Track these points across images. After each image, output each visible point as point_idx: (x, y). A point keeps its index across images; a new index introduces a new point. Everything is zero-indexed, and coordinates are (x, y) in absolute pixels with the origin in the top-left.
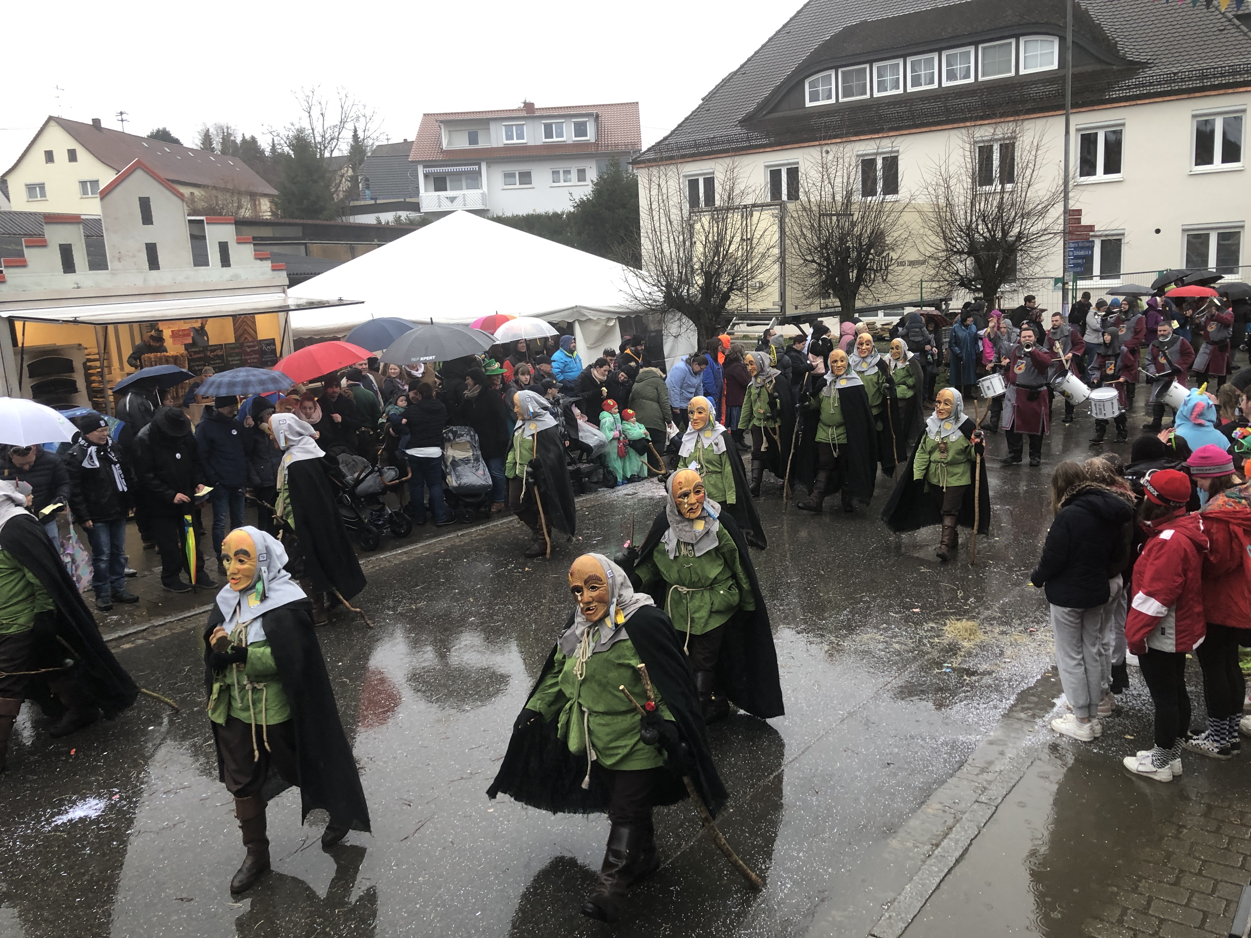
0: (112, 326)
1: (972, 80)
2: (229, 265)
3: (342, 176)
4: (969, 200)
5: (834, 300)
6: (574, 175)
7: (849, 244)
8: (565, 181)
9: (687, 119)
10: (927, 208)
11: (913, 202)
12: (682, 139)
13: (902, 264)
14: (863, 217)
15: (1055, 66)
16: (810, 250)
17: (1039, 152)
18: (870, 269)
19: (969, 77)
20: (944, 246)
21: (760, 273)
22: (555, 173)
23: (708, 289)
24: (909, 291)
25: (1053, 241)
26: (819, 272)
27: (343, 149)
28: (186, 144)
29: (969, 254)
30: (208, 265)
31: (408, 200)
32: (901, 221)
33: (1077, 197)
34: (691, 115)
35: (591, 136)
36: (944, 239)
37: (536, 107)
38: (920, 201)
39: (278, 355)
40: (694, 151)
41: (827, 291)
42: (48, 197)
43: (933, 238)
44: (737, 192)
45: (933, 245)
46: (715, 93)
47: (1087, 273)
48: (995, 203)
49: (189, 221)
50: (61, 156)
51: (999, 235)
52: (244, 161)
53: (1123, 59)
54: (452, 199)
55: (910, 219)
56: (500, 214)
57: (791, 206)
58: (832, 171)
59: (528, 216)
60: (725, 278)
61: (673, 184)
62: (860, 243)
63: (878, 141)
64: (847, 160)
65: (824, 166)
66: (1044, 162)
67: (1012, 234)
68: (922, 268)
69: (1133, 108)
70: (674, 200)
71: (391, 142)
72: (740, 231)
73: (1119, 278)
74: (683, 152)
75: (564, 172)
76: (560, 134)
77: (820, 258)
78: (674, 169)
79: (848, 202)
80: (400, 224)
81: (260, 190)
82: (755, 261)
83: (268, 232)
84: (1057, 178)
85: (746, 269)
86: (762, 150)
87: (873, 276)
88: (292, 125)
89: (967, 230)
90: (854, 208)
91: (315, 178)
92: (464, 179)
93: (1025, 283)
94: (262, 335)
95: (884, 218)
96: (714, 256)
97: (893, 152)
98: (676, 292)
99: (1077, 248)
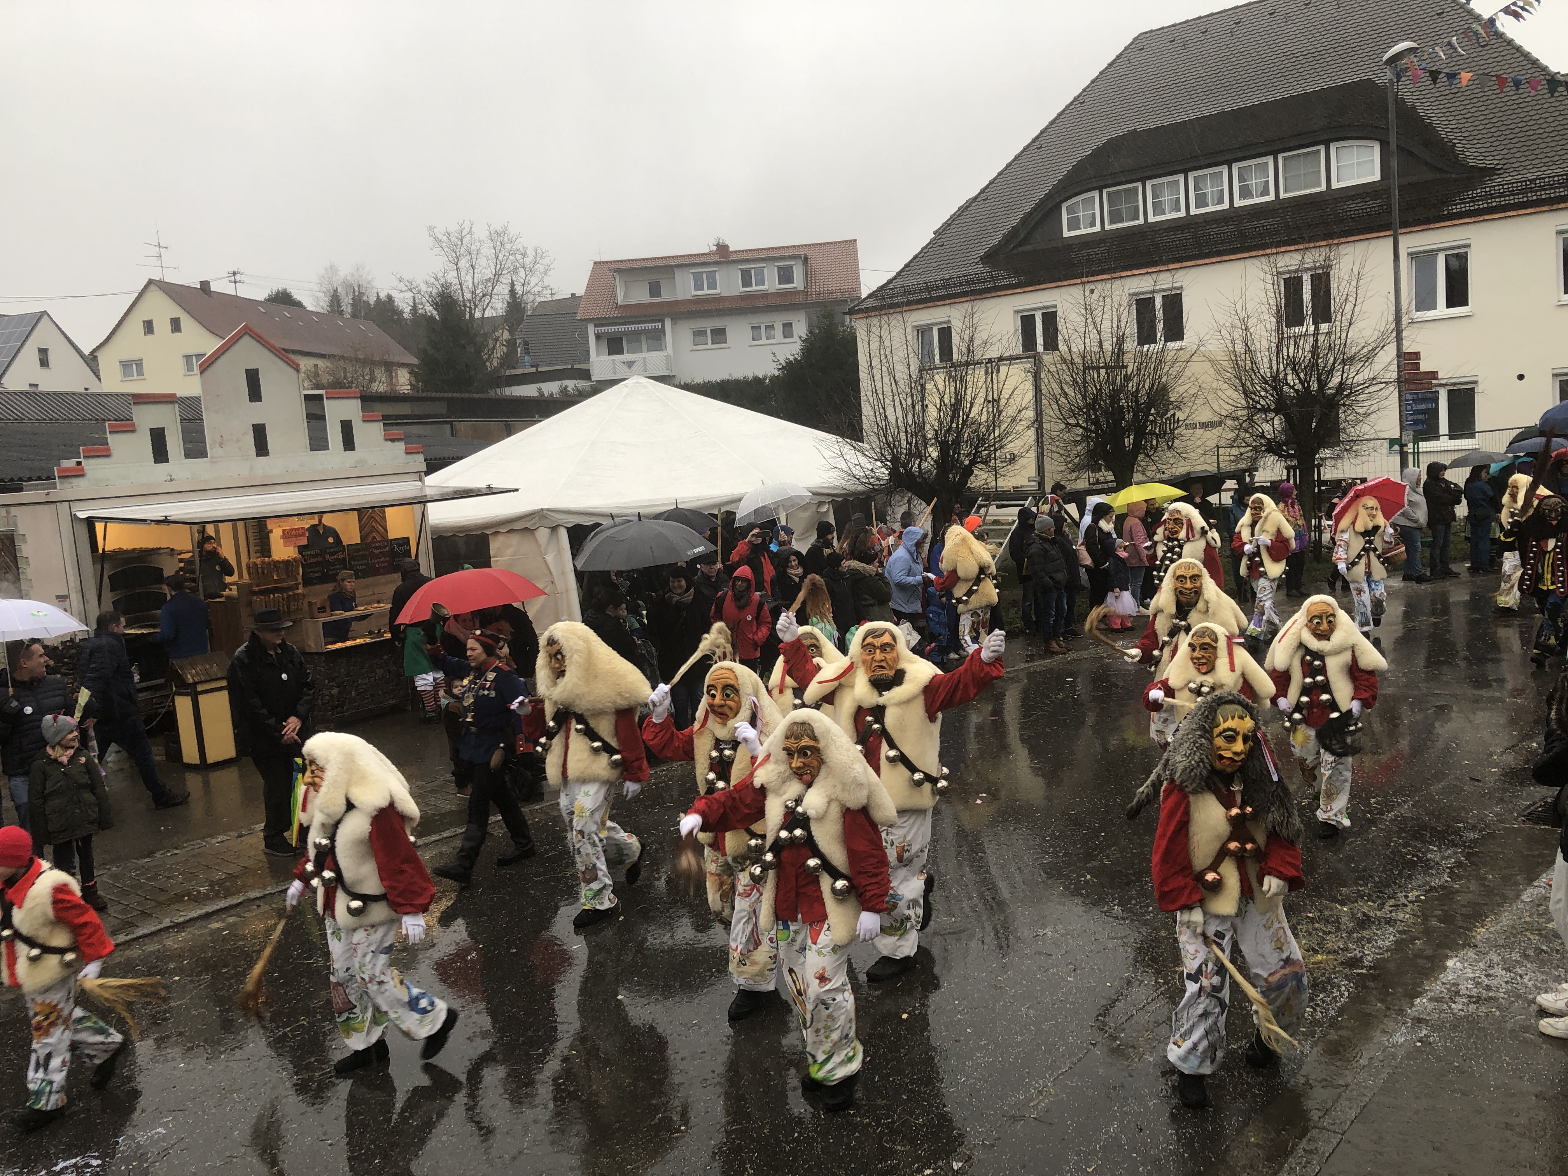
0: (212, 525)
1: (1271, 197)
2: (353, 449)
3: (497, 340)
4: (1274, 345)
5: (1106, 473)
6: (778, 330)
7: (1123, 403)
8: (767, 338)
9: (915, 257)
10: (1221, 356)
11: (1202, 348)
12: (911, 281)
13: (1192, 426)
14: (1139, 369)
15: (1377, 177)
16: (1072, 411)
17: (1361, 282)
18: (1152, 433)
19: (1268, 194)
20: (1244, 402)
21: (1011, 442)
22: (756, 328)
23: (945, 462)
24: (1202, 459)
25: (1385, 393)
26: (1086, 438)
27: (497, 307)
28: (310, 308)
29: (1277, 411)
30: (327, 448)
31: (576, 366)
32: (1187, 373)
33: (1413, 337)
34: (920, 253)
35: (798, 282)
36: (1245, 393)
37: (732, 249)
38: (1210, 347)
40: (925, 295)
41: (1096, 462)
42: (146, 376)
43: (1230, 392)
44: (977, 342)
45: (1231, 402)
46: (950, 225)
47: (1430, 432)
48: (1308, 347)
49: (305, 396)
50: (162, 326)
51: (1315, 386)
52: (379, 326)
53: (1464, 165)
54: (630, 364)
55: (1199, 369)
56: (689, 381)
57: (1047, 358)
58: (1098, 313)
59: (723, 382)
60: (965, 449)
61: (897, 335)
62: (1137, 401)
63: (1154, 276)
64: (1116, 299)
65: (1087, 307)
66: (1369, 294)
67: (1331, 385)
68: (1217, 431)
70: (900, 354)
71: (556, 298)
72: (983, 391)
73: (1474, 437)
74: (911, 298)
75: (766, 327)
76: (761, 282)
77: (1086, 421)
78: (899, 317)
79: (1119, 351)
80: (567, 395)
81: (397, 359)
82: (1003, 427)
83: (405, 409)
84: (1385, 314)
85: (992, 436)
86: (1010, 292)
87: (1155, 442)
88: (436, 279)
89: (1273, 381)
90: (1128, 358)
91: (463, 342)
92: (643, 339)
93: (1351, 447)
94: (394, 533)
95: (1166, 370)
96: (952, 422)
97: (1175, 288)
98: (905, 467)
99: (1417, 401)
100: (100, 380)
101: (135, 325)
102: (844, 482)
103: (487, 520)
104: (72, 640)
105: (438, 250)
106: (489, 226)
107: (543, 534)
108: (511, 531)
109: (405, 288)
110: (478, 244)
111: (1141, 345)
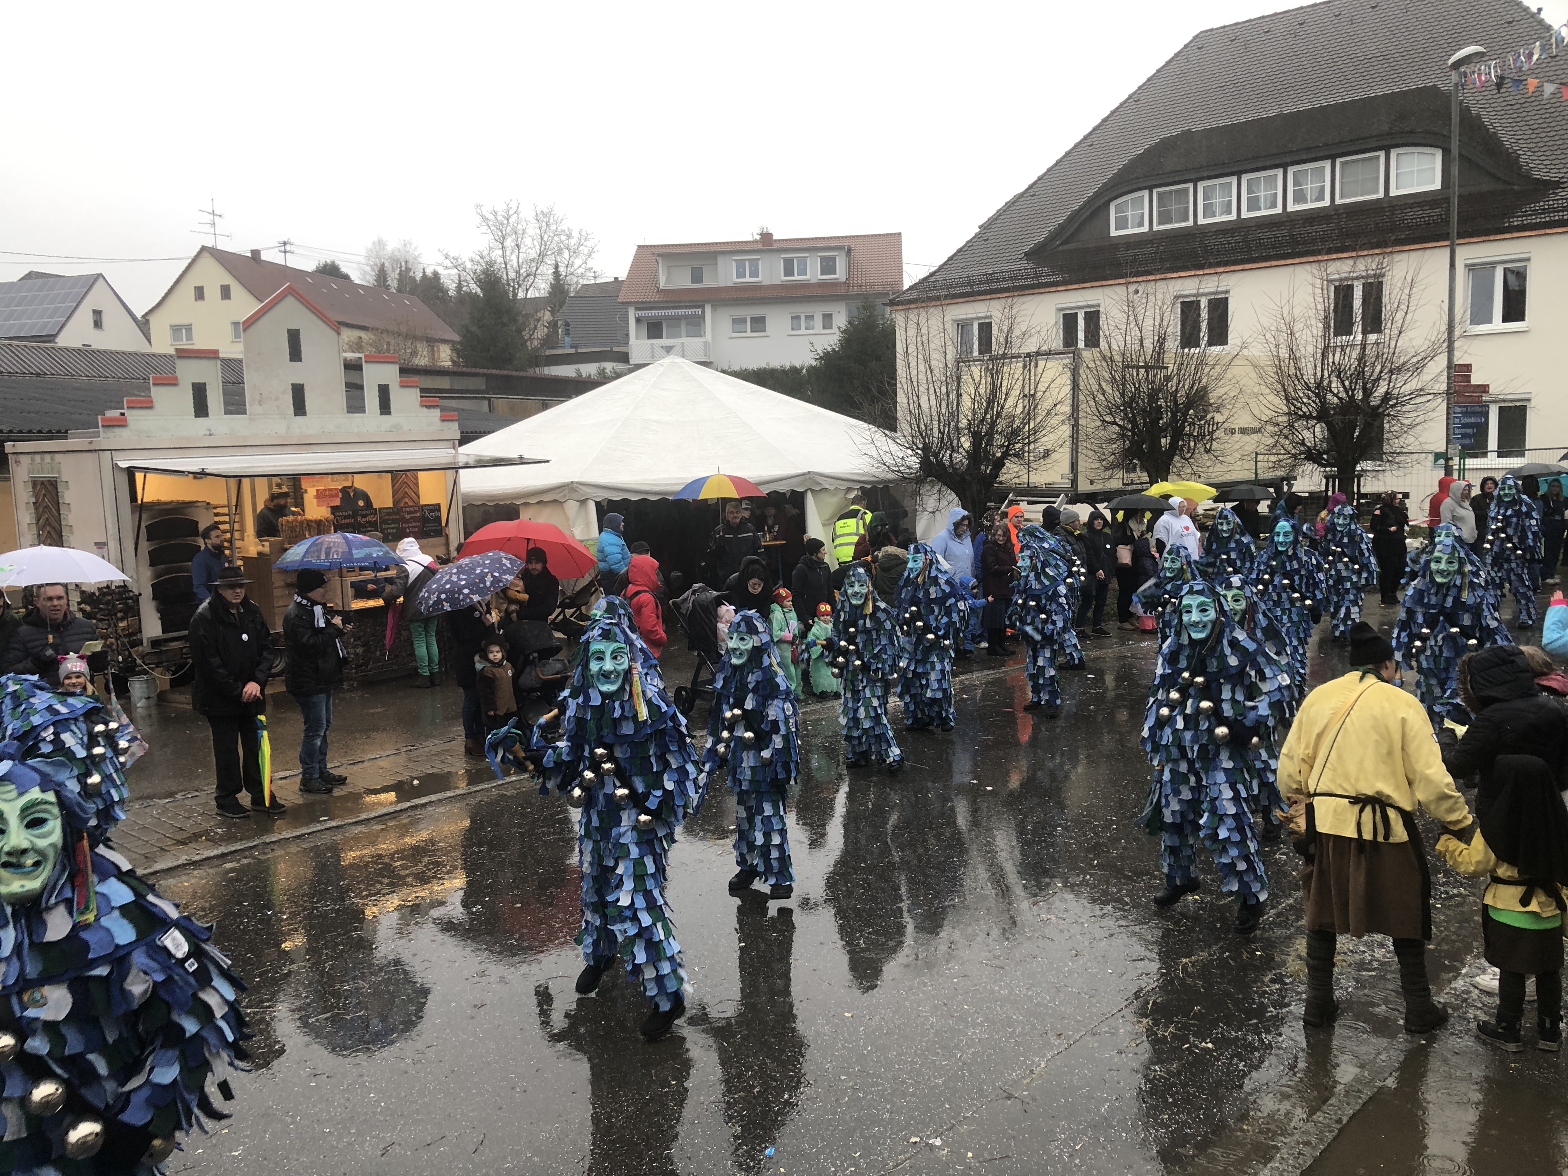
0: (248, 479)
1: (1327, 203)
2: (389, 413)
3: (538, 320)
4: (1319, 352)
5: (1139, 473)
6: (818, 321)
7: (1161, 402)
8: (806, 329)
9: (959, 251)
10: (1264, 361)
11: (1246, 352)
12: (954, 275)
13: (1232, 432)
14: (1179, 369)
15: (1437, 185)
16: (1110, 409)
17: (1414, 290)
18: (1190, 435)
19: (1323, 199)
20: (1286, 409)
21: (1044, 435)
22: (795, 318)
23: (976, 455)
24: (1240, 464)
25: (1433, 405)
26: (1123, 436)
27: (540, 288)
28: (357, 281)
29: (1319, 419)
30: (364, 412)
31: (615, 349)
32: (1229, 375)
33: (1465, 348)
34: (964, 246)
35: (840, 274)
36: (1287, 399)
37: (775, 238)
38: (1254, 351)
39: (443, 524)
40: (968, 289)
41: (1131, 462)
42: (194, 336)
43: (1272, 397)
44: (1016, 332)
45: (1271, 407)
46: (996, 219)
47: (1477, 448)
48: (1355, 355)
49: (345, 358)
50: (213, 293)
51: (1359, 395)
52: (423, 301)
53: (1527, 177)
55: (1242, 373)
56: (726, 368)
57: (1087, 355)
58: (1140, 310)
59: (759, 370)
60: (999, 440)
61: (935, 325)
62: (1176, 401)
63: (1198, 278)
64: (1159, 299)
65: (1129, 305)
66: (1422, 302)
67: (1376, 394)
68: (1255, 437)
69: (1539, 239)
70: (936, 343)
71: (599, 281)
72: (1020, 383)
73: (1523, 455)
74: (953, 291)
75: (806, 317)
76: (803, 272)
77: (1123, 420)
78: (938, 309)
79: (1160, 349)
80: (602, 375)
81: (440, 335)
82: (1038, 420)
83: (444, 383)
84: (1438, 324)
85: (1027, 429)
86: (1054, 289)
87: (1192, 444)
88: (482, 257)
89: (1316, 388)
90: (1168, 359)
91: (505, 320)
92: (683, 325)
93: (1394, 459)
94: (426, 499)
95: (1207, 370)
96: (986, 413)
97: (1221, 293)
98: (936, 457)
99: (1466, 414)
100: (150, 343)
101: (187, 290)
102: (874, 470)
103: (517, 490)
104: (108, 587)
105: (484, 229)
106: (536, 206)
107: (572, 506)
108: (541, 502)
109: (450, 265)
110: (524, 224)
111: (1183, 348)
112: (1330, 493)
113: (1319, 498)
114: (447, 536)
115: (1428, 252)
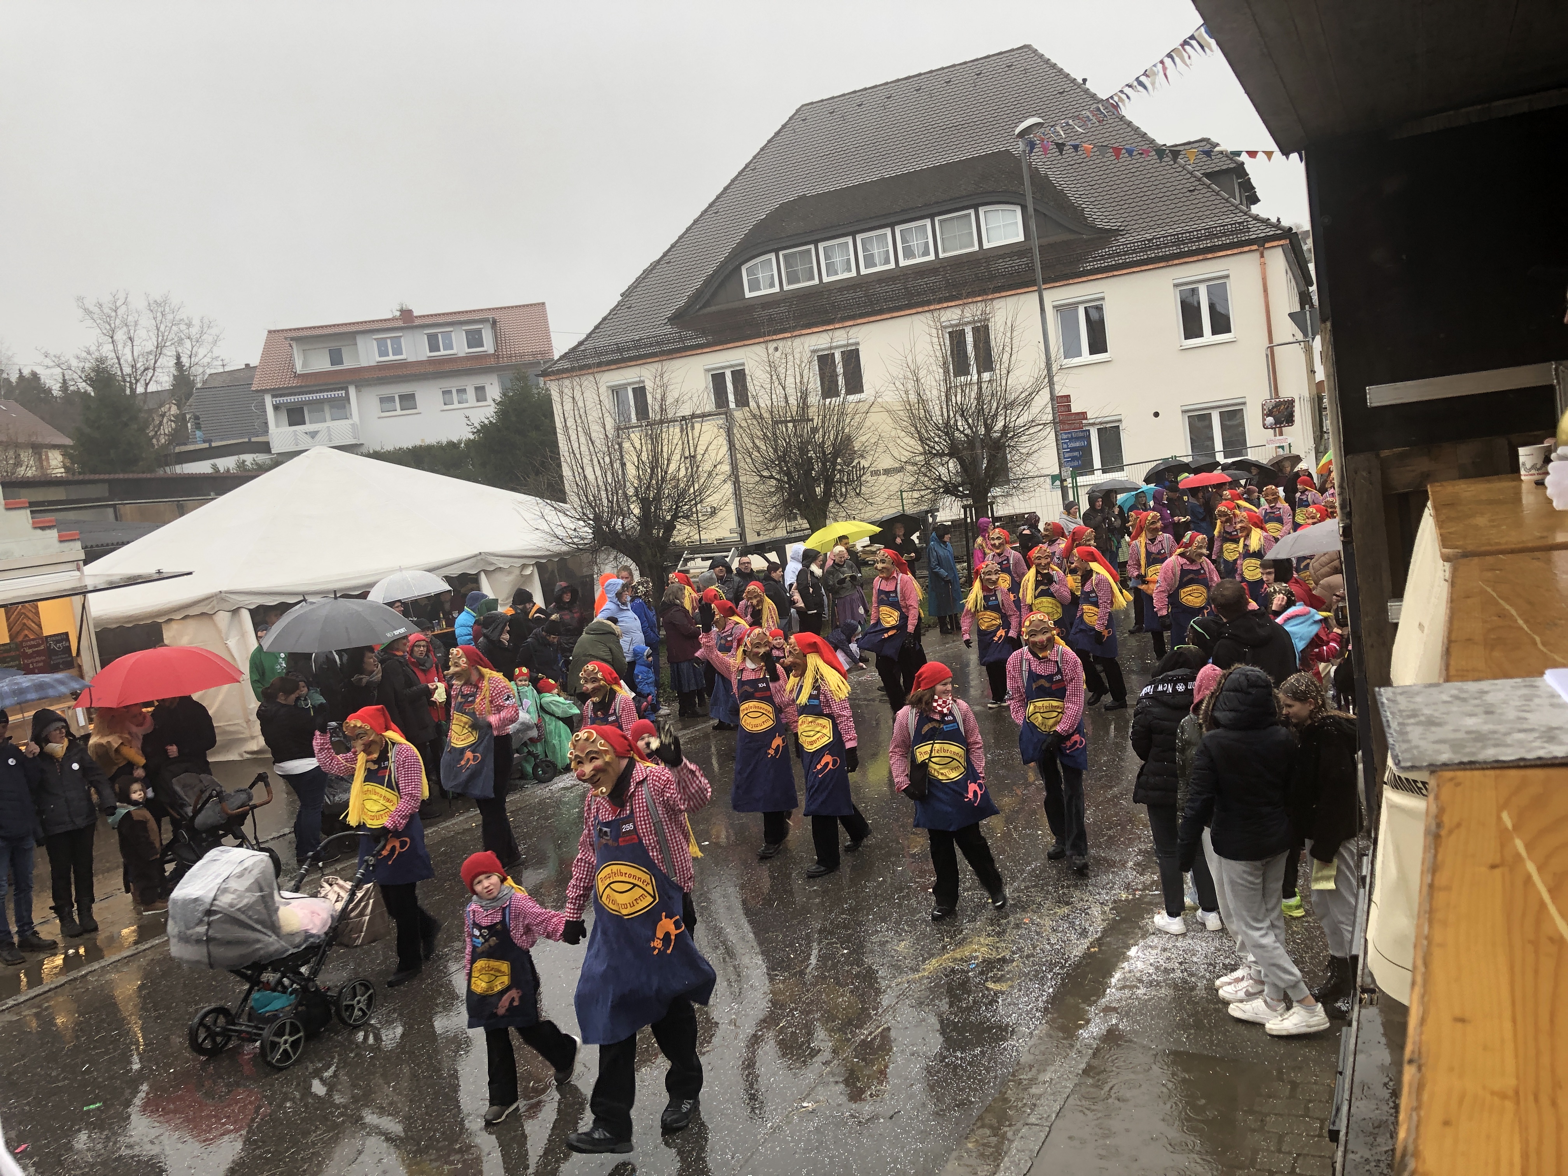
1: (932, 257)
3: (163, 415)
4: (943, 394)
5: (801, 521)
6: (471, 394)
7: (811, 454)
8: (459, 402)
9: (604, 319)
10: (898, 406)
11: (880, 400)
12: (601, 342)
13: (876, 473)
14: (823, 422)
15: (1021, 238)
16: (765, 463)
17: (1015, 333)
18: (841, 481)
19: (928, 254)
20: (921, 449)
21: (709, 496)
22: (446, 393)
23: (646, 519)
24: (888, 504)
25: (1045, 433)
26: (780, 489)
27: (162, 381)
29: (951, 455)
31: (253, 440)
32: (868, 423)
33: (1063, 381)
34: (610, 314)
35: (488, 346)
36: (920, 440)
37: (415, 314)
38: (887, 399)
39: (74, 654)
40: (617, 356)
41: (791, 511)
43: (908, 440)
44: (669, 400)
45: (908, 448)
46: (636, 287)
47: (1086, 468)
48: (973, 395)
51: (982, 431)
52: (22, 404)
53: (1093, 228)
54: (313, 435)
55: (878, 419)
56: (378, 449)
57: (739, 415)
58: (782, 370)
59: (415, 448)
60: (666, 505)
61: (590, 396)
62: (824, 452)
63: (830, 333)
64: (797, 356)
65: (771, 364)
66: (1022, 344)
67: (996, 428)
68: (899, 477)
69: (1109, 280)
70: (594, 415)
71: (227, 369)
72: (680, 447)
73: (1123, 470)
74: (604, 359)
75: (458, 391)
76: (449, 346)
77: (779, 473)
78: (591, 378)
79: (804, 405)
80: (245, 470)
81: (48, 440)
82: (701, 481)
83: (58, 494)
84: (1038, 362)
85: (692, 490)
86: (699, 351)
87: (844, 490)
88: (89, 353)
89: (945, 427)
90: (812, 412)
91: (125, 419)
92: (327, 408)
93: (1016, 485)
94: (49, 629)
95: (848, 421)
96: (651, 479)
97: (852, 345)
98: (608, 525)
99: (1071, 439)
102: (547, 545)
103: (149, 610)
105: (89, 322)
106: (147, 295)
107: (222, 618)
108: (185, 617)
109: (52, 364)
110: (136, 315)
111: (824, 398)
112: (969, 520)
113: (960, 525)
114: (80, 667)
115: (1022, 297)
